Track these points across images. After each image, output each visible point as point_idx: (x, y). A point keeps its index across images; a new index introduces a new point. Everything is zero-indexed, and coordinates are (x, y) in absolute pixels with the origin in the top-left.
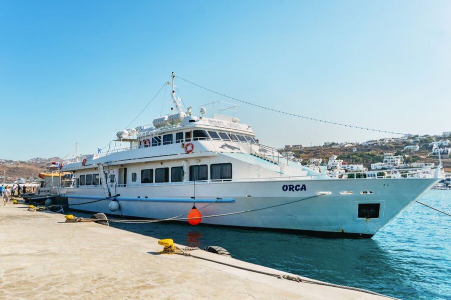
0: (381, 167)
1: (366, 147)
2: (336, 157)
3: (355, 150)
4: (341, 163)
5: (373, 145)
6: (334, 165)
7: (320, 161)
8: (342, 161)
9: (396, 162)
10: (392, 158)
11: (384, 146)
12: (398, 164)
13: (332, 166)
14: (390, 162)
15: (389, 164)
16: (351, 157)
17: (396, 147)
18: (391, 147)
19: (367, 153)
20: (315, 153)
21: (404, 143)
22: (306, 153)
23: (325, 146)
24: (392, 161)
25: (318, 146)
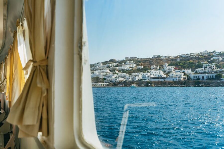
0: (203, 71)
1: (185, 58)
2: (167, 65)
3: (178, 60)
4: (174, 68)
5: (190, 56)
6: (170, 70)
7: (158, 67)
8: (174, 67)
9: (213, 68)
10: (209, 65)
11: (197, 57)
12: (215, 69)
13: (168, 70)
14: (208, 68)
15: (208, 69)
16: (179, 64)
17: (205, 58)
18: (202, 58)
19: (188, 62)
20: (150, 62)
21: (209, 55)
22: (143, 62)
23: (154, 57)
24: (210, 67)
25: (149, 58)
